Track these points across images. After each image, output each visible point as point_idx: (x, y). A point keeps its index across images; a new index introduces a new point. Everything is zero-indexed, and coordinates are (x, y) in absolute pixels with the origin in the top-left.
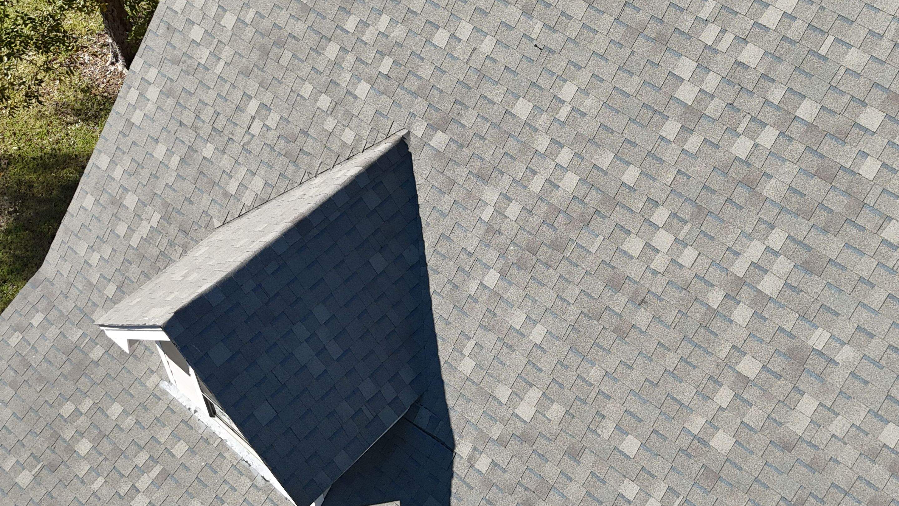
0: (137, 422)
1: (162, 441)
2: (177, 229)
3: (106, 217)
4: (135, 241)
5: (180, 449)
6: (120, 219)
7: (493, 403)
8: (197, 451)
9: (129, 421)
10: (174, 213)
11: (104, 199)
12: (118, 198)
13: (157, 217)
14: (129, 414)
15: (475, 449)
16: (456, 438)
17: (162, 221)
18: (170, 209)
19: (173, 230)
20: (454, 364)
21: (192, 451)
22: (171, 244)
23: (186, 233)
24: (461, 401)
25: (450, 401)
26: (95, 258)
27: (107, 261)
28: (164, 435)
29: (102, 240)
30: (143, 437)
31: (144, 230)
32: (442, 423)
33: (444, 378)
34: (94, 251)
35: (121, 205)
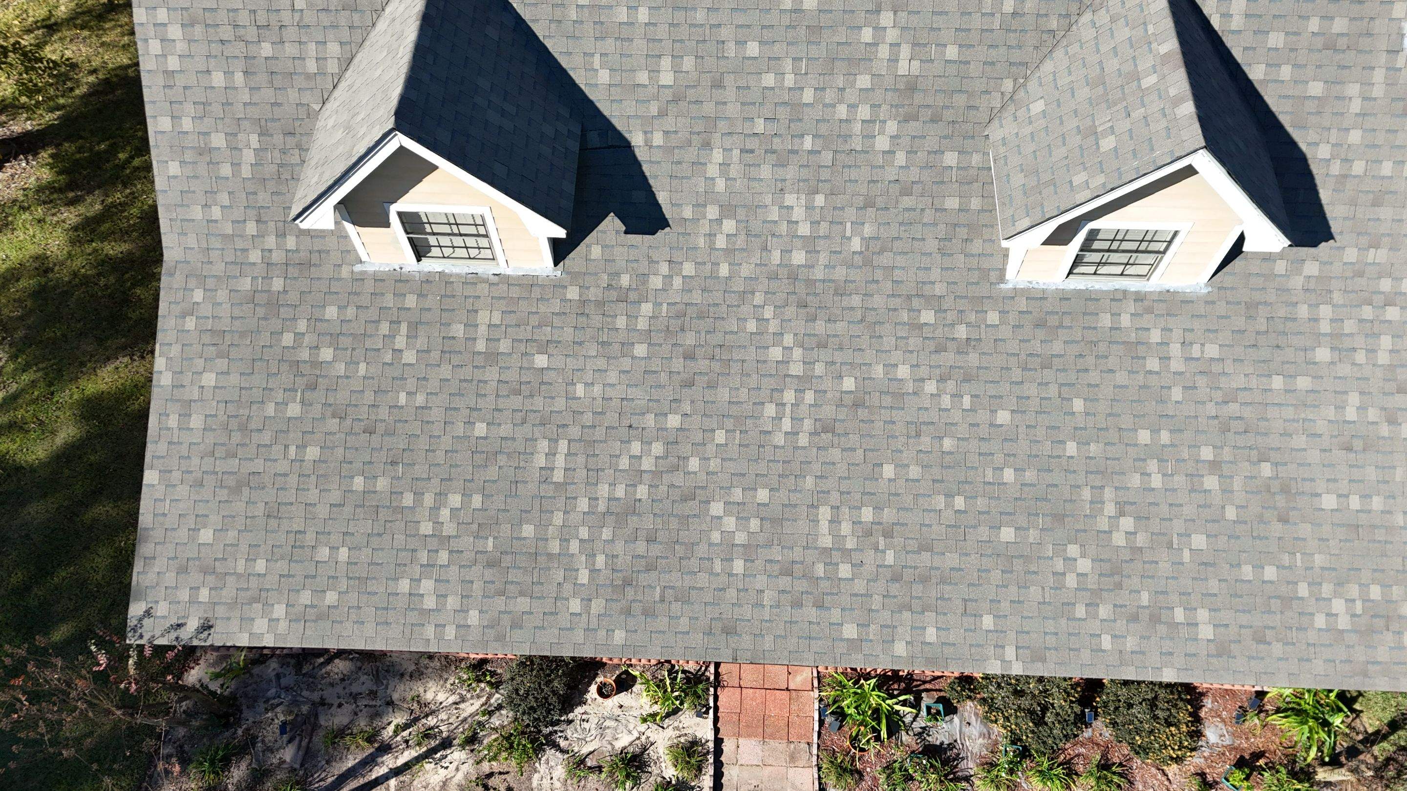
0: (358, 307)
1: (391, 305)
2: (281, 136)
3: (202, 170)
4: (246, 172)
5: (411, 301)
6: (218, 163)
7: (640, 89)
8: (426, 293)
9: (351, 312)
10: (269, 124)
11: (189, 156)
12: (203, 146)
13: (254, 139)
14: (346, 307)
15: (645, 133)
16: (627, 135)
17: (262, 138)
18: (263, 123)
19: (278, 139)
20: (593, 82)
21: (421, 295)
22: (283, 152)
23: (292, 134)
24: (615, 105)
25: (606, 113)
26: (216, 212)
27: (231, 207)
28: (389, 300)
29: (211, 192)
30: (373, 314)
31: (248, 156)
32: (610, 132)
33: (591, 97)
34: (210, 207)
35: (210, 150)
